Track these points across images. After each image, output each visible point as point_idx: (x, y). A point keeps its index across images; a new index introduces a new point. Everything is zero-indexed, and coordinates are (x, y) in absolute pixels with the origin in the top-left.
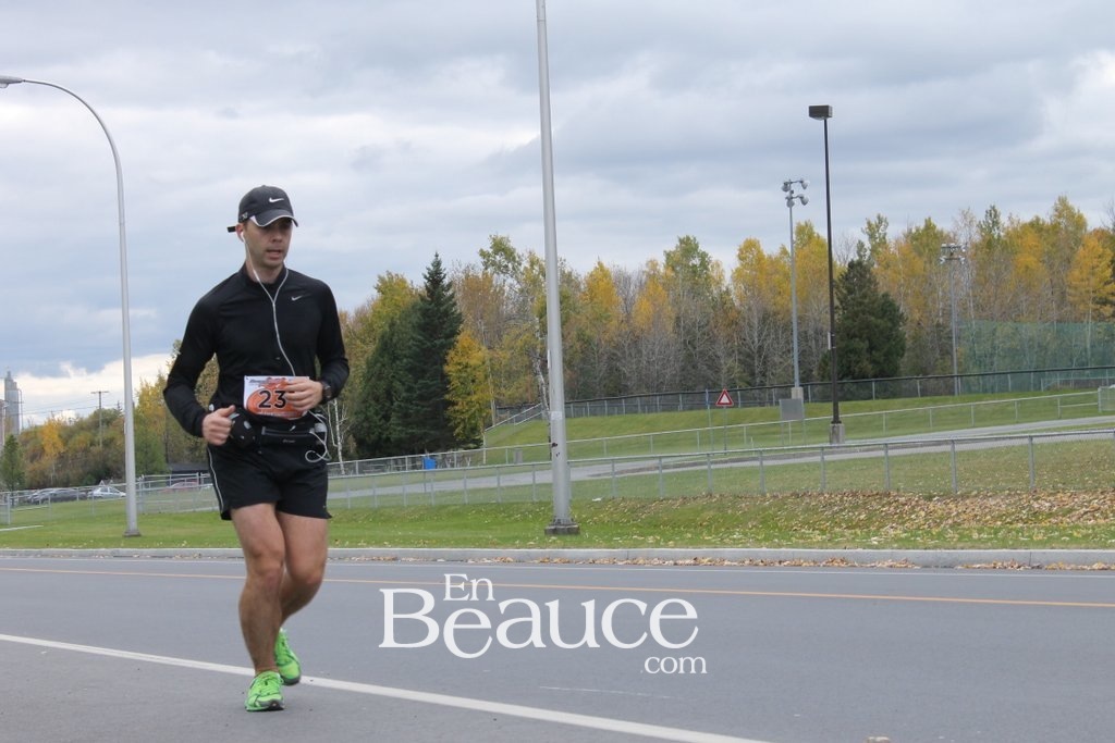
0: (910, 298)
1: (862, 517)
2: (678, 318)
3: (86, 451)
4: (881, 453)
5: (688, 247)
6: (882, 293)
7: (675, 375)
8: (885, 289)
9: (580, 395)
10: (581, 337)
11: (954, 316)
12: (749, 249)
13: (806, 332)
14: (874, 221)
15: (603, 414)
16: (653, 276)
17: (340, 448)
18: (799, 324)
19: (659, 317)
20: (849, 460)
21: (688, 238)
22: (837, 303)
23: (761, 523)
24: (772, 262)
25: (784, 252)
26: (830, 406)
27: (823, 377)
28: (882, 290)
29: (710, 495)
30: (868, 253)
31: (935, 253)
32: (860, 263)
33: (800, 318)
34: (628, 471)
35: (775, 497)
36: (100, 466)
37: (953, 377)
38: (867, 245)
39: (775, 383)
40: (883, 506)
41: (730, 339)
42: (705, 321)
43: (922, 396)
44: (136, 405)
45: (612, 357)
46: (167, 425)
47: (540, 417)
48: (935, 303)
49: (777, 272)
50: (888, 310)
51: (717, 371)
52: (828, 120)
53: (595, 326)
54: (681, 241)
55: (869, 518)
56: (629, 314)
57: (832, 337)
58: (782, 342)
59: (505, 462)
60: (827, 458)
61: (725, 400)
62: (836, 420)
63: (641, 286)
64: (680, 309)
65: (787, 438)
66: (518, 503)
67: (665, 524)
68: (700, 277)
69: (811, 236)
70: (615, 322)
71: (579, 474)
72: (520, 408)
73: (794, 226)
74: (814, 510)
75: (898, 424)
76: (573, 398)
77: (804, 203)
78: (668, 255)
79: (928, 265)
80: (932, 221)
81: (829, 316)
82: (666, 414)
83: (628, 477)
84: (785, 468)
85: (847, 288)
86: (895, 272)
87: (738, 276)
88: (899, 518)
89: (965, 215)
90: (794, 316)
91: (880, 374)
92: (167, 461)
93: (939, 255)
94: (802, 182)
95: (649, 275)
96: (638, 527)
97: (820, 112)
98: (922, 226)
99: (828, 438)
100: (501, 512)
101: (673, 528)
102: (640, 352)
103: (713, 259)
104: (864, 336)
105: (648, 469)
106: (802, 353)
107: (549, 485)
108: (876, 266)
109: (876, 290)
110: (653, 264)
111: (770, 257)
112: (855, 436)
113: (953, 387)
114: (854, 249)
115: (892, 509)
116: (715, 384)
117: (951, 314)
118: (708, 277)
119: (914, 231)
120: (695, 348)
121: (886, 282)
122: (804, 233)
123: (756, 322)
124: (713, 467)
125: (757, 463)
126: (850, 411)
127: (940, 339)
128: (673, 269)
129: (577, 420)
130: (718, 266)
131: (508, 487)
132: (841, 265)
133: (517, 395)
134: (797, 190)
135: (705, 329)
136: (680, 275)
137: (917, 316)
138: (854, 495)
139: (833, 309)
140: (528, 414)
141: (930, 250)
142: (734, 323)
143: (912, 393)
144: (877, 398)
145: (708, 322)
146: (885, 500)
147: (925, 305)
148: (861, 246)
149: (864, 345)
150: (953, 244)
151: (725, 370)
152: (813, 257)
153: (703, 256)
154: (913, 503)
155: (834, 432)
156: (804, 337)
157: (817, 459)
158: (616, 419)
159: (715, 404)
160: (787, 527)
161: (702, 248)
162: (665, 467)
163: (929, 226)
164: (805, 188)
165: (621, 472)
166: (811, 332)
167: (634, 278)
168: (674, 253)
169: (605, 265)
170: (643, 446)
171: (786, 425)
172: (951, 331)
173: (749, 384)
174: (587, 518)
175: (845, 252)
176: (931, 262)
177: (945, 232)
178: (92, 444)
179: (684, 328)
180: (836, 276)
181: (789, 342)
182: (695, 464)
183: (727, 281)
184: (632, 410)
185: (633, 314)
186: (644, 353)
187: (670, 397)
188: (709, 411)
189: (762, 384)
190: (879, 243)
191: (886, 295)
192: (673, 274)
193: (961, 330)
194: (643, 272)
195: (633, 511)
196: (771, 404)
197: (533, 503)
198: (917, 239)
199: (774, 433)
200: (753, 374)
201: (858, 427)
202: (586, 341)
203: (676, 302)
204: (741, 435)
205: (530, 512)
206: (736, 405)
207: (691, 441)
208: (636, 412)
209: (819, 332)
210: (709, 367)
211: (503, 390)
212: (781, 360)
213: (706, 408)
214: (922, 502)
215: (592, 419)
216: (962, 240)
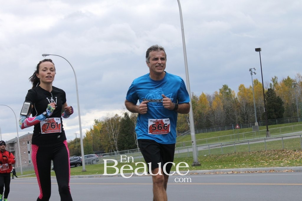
0: (285, 98)
1: (277, 157)
2: (224, 106)
3: (73, 149)
4: (281, 139)
5: (225, 87)
6: (277, 96)
7: (224, 121)
8: (278, 95)
9: (199, 128)
10: (199, 112)
11: (297, 101)
12: (241, 88)
13: (258, 108)
14: (274, 78)
15: (206, 132)
16: (216, 95)
17: (138, 145)
18: (256, 106)
19: (219, 106)
20: (272, 141)
21: (225, 85)
22: (266, 100)
23: (250, 160)
24: (248, 90)
25: (251, 87)
26: (265, 127)
27: (263, 119)
28: (277, 95)
29: (235, 153)
30: (273, 86)
31: (290, 85)
32: (271, 89)
33: (256, 104)
34: (213, 147)
35: (253, 152)
36: (77, 153)
37: (298, 117)
38: (273, 84)
39: (251, 121)
40: (282, 154)
41: (238, 111)
42: (231, 106)
43: (290, 123)
44: (85, 136)
45: (207, 117)
46: (93, 141)
47: (189, 134)
48: (291, 98)
49: (249, 92)
50: (279, 100)
51: (235, 119)
52: (260, 52)
53: (202, 109)
54: (224, 86)
55: (279, 157)
56: (211, 106)
57: (265, 109)
58: (252, 111)
59: (180, 146)
60: (266, 141)
61: (238, 127)
62: (268, 131)
63: (214, 98)
64: (224, 104)
65: (255, 136)
66: (184, 157)
67: (224, 161)
68: (229, 95)
69: (257, 83)
70: (207, 108)
71: (200, 149)
72: (184, 132)
73: (253, 80)
74: (264, 155)
75: (284, 131)
76: (197, 128)
77: (255, 74)
78: (220, 90)
79: (289, 88)
80: (289, 77)
81: (264, 103)
82: (222, 131)
83: (213, 149)
84: (255, 144)
85: (268, 96)
86: (280, 91)
87: (239, 94)
88: (287, 156)
89: (298, 75)
90: (254, 104)
91: (278, 118)
92: (94, 150)
93: (291, 86)
94: (254, 69)
95: (215, 95)
96: (216, 162)
97: (258, 50)
98: (287, 78)
99: (266, 135)
100: (180, 160)
101: (226, 162)
102: (214, 115)
103: (232, 90)
104: (273, 108)
105: (219, 146)
106: (257, 113)
107: (192, 152)
108: (275, 89)
109: (276, 96)
110: (216, 92)
111: (247, 88)
112: (273, 134)
113: (298, 120)
114: (269, 85)
115: (285, 154)
116: (235, 123)
117: (296, 101)
118: (231, 95)
119: (285, 80)
120: (229, 113)
121: (278, 93)
122: (256, 82)
123: (244, 106)
124: (236, 145)
125: (247, 143)
126: (271, 128)
127: (293, 108)
128: (222, 93)
129: (199, 134)
130: (234, 92)
131: (182, 153)
132: (266, 90)
133: (183, 128)
134: (253, 70)
135: (231, 108)
136: (224, 95)
137: (287, 102)
138: (274, 151)
139: (265, 101)
140: (186, 133)
141: (289, 84)
142: (239, 106)
143: (287, 122)
144: (278, 124)
145: (232, 106)
146: (283, 152)
147: (289, 99)
148: (271, 84)
149: (273, 110)
150: (295, 83)
151: (237, 118)
152: (259, 88)
153: (229, 89)
154: (291, 152)
155: (267, 134)
156: (257, 109)
157: (263, 141)
158: (209, 133)
159: (235, 128)
160: (257, 160)
161: (229, 87)
162: (223, 145)
163: (289, 78)
164: (255, 70)
165: (211, 147)
166: (259, 108)
167: (212, 96)
168: (222, 89)
169: (204, 93)
170: (216, 140)
171: (254, 132)
172: (296, 105)
173: (244, 122)
174: (203, 161)
175: (267, 86)
176: (290, 88)
177: (293, 79)
178: (75, 147)
179: (226, 109)
180: (265, 93)
181: (253, 111)
182: (231, 144)
183: (236, 96)
184: (213, 131)
185: (212, 106)
186: (216, 116)
187: (223, 127)
188: (234, 130)
189: (247, 122)
190: (276, 83)
191: (278, 97)
192: (222, 95)
193: (299, 105)
194: (214, 95)
195: (215, 158)
196: (250, 127)
197: (188, 157)
198: (285, 82)
199: (251, 135)
200: (244, 120)
201: (273, 132)
202: (200, 114)
203: (223, 102)
204: (243, 136)
205: (188, 160)
206: (241, 128)
207: (229, 138)
208: (214, 131)
209: (261, 107)
210: (233, 118)
211: (179, 128)
212: (252, 115)
213: (233, 129)
214: (293, 152)
215: (203, 134)
216: (298, 82)
